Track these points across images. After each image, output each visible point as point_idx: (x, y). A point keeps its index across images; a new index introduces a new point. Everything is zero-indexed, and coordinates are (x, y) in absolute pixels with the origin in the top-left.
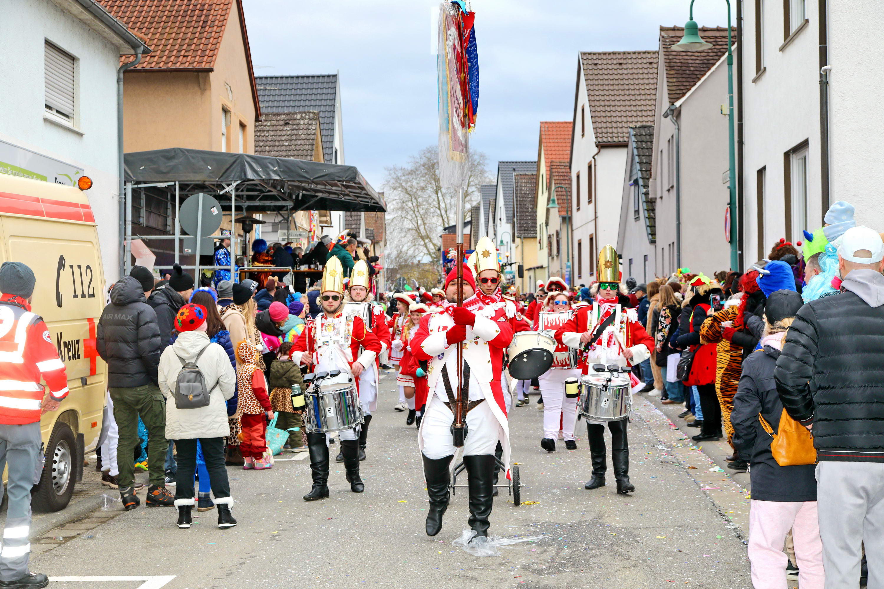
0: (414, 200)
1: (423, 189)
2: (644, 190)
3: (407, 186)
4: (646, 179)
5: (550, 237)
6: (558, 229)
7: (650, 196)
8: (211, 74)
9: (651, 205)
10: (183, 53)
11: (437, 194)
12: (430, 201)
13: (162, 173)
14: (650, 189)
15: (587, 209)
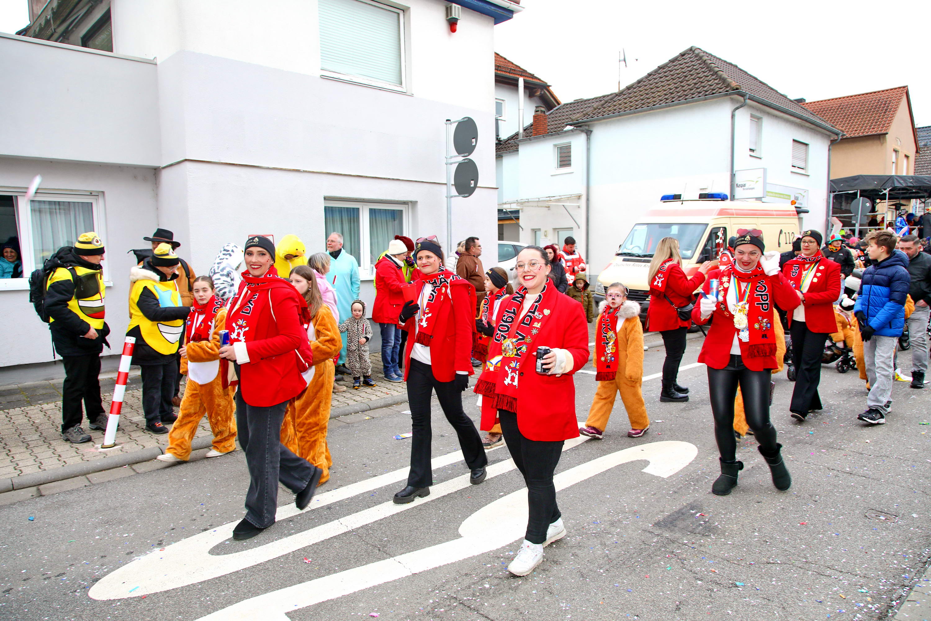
8: (887, 135)
10: (872, 127)
13: (851, 186)
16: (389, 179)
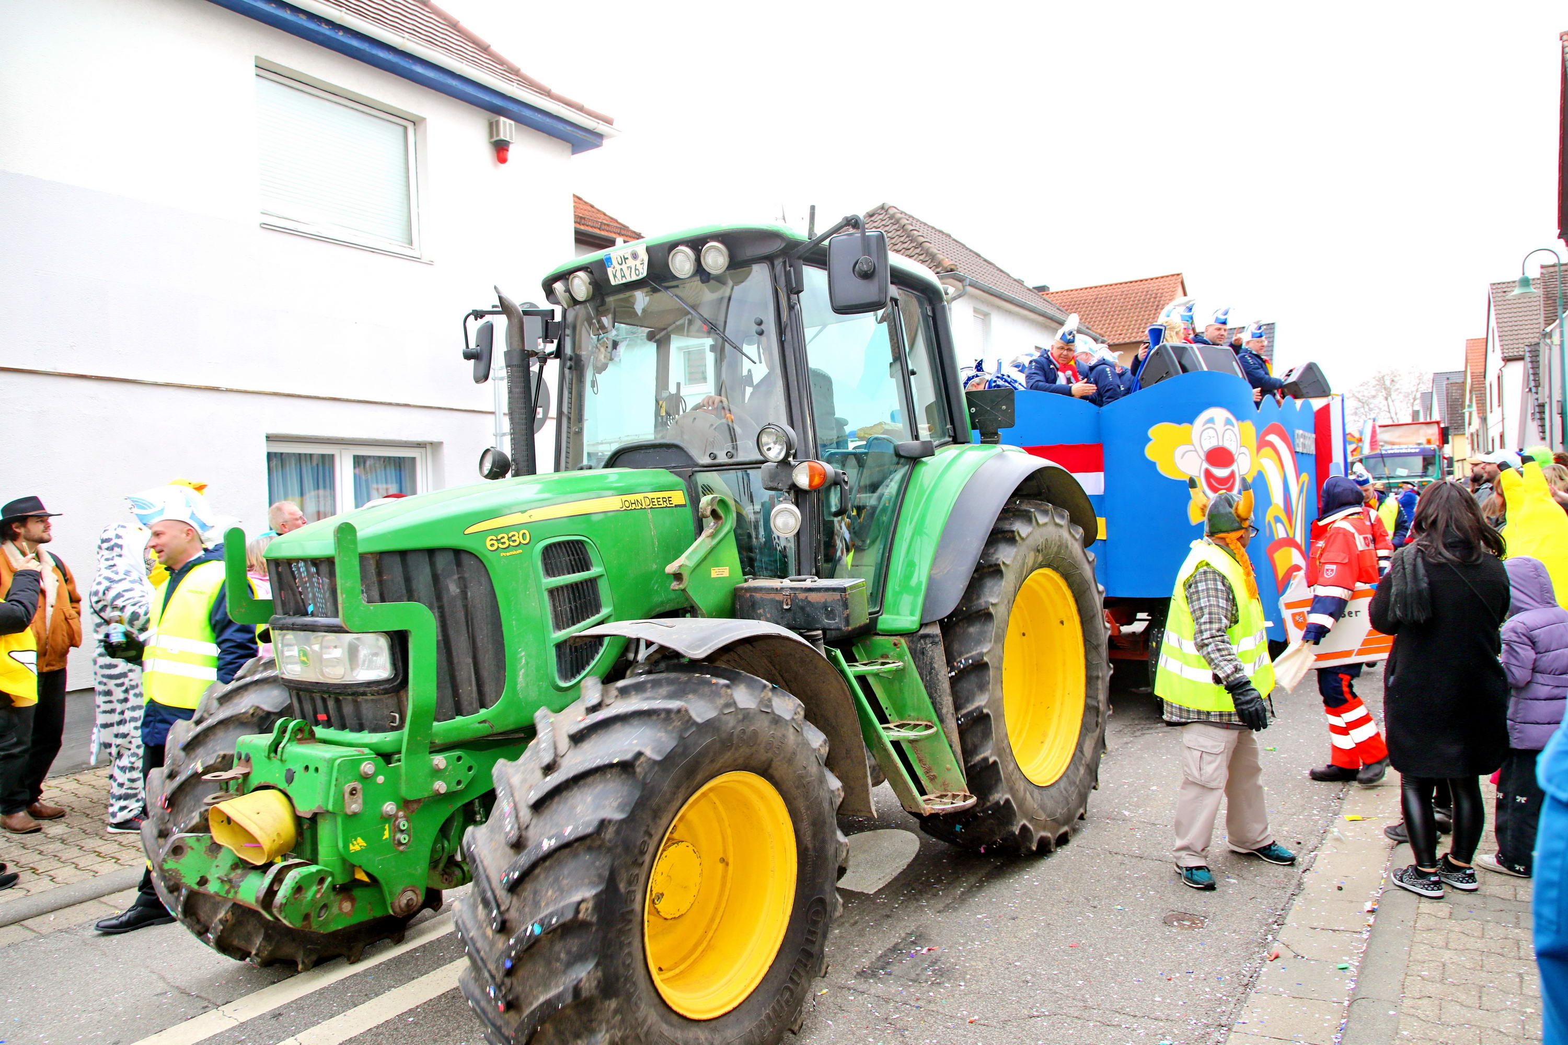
0: (1366, 407)
1: (1374, 397)
2: (1536, 396)
3: (1359, 396)
4: (1537, 387)
5: (1472, 435)
6: (1477, 427)
7: (1540, 401)
9: (1542, 406)
11: (1386, 399)
12: (1381, 406)
14: (1539, 396)
15: (1497, 410)
16: (390, 404)
